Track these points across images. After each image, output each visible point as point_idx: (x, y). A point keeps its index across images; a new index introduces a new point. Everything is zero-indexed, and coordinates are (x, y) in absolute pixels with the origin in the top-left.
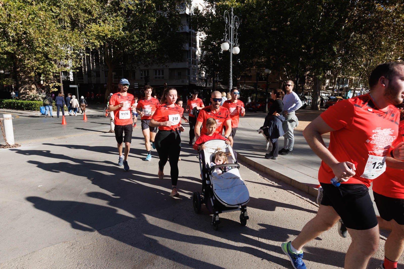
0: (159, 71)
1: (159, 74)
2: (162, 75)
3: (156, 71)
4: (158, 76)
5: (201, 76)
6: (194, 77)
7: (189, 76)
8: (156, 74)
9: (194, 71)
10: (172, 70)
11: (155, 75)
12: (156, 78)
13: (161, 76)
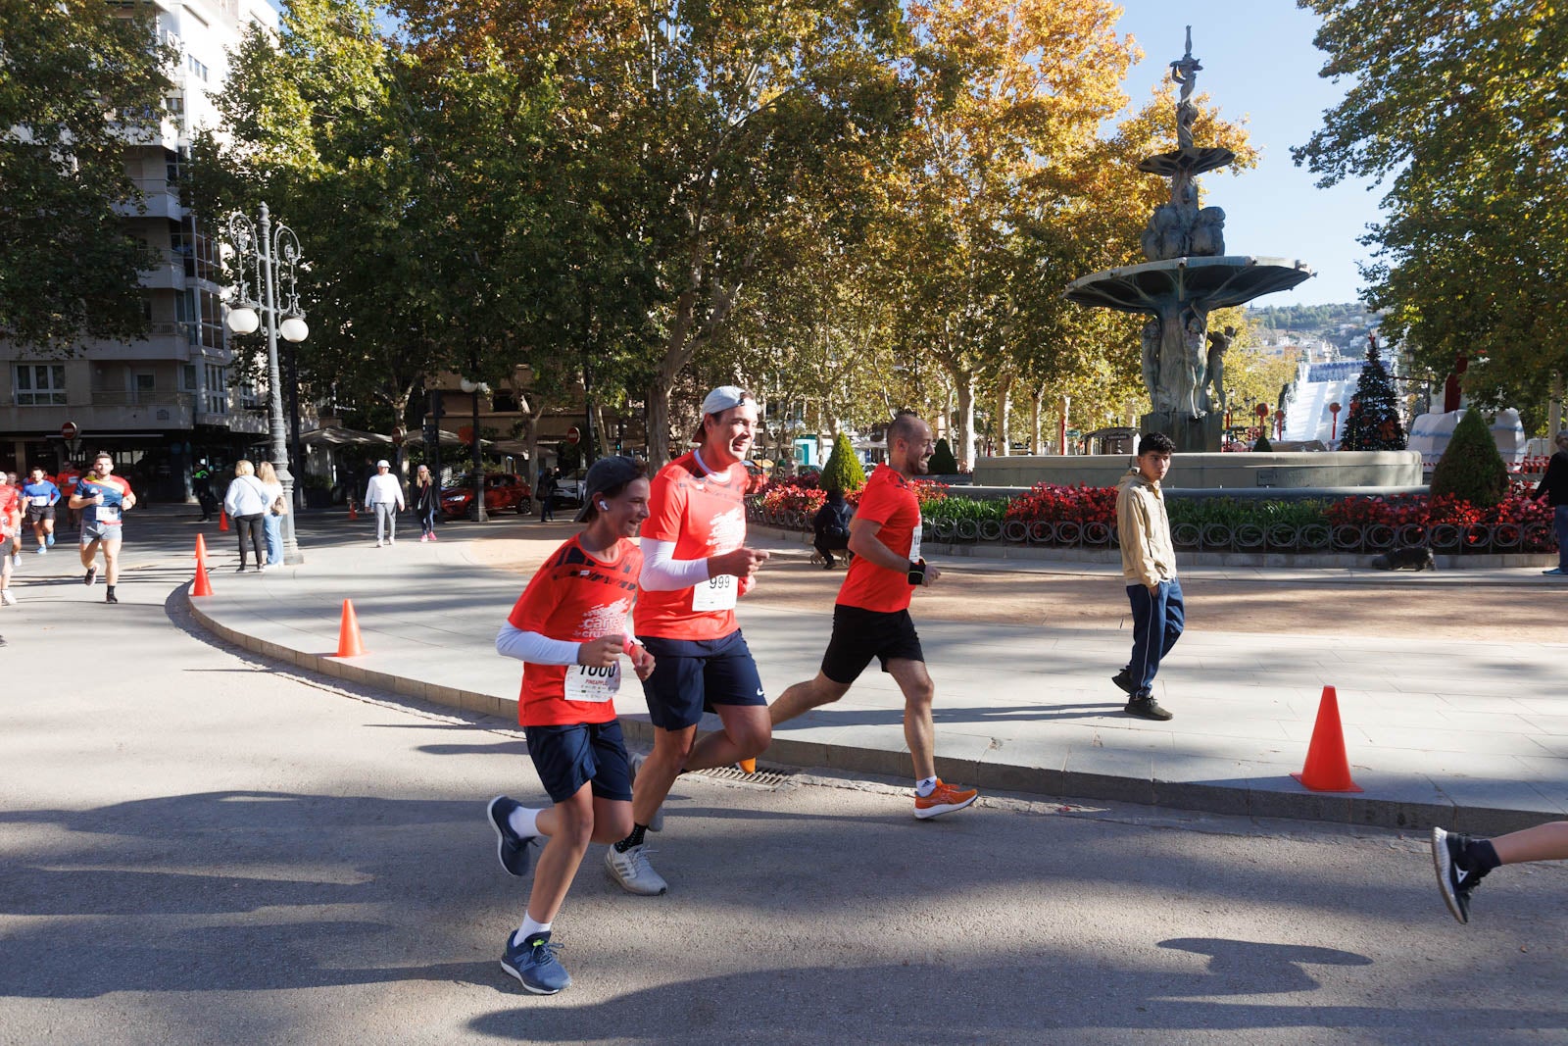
0: (41, 370)
1: (42, 384)
2: (57, 387)
3: (23, 371)
4: (34, 390)
5: (251, 395)
6: (218, 394)
7: (193, 392)
8: (24, 383)
9: (213, 373)
10: (102, 366)
11: (21, 387)
12: (22, 399)
13: (51, 390)
